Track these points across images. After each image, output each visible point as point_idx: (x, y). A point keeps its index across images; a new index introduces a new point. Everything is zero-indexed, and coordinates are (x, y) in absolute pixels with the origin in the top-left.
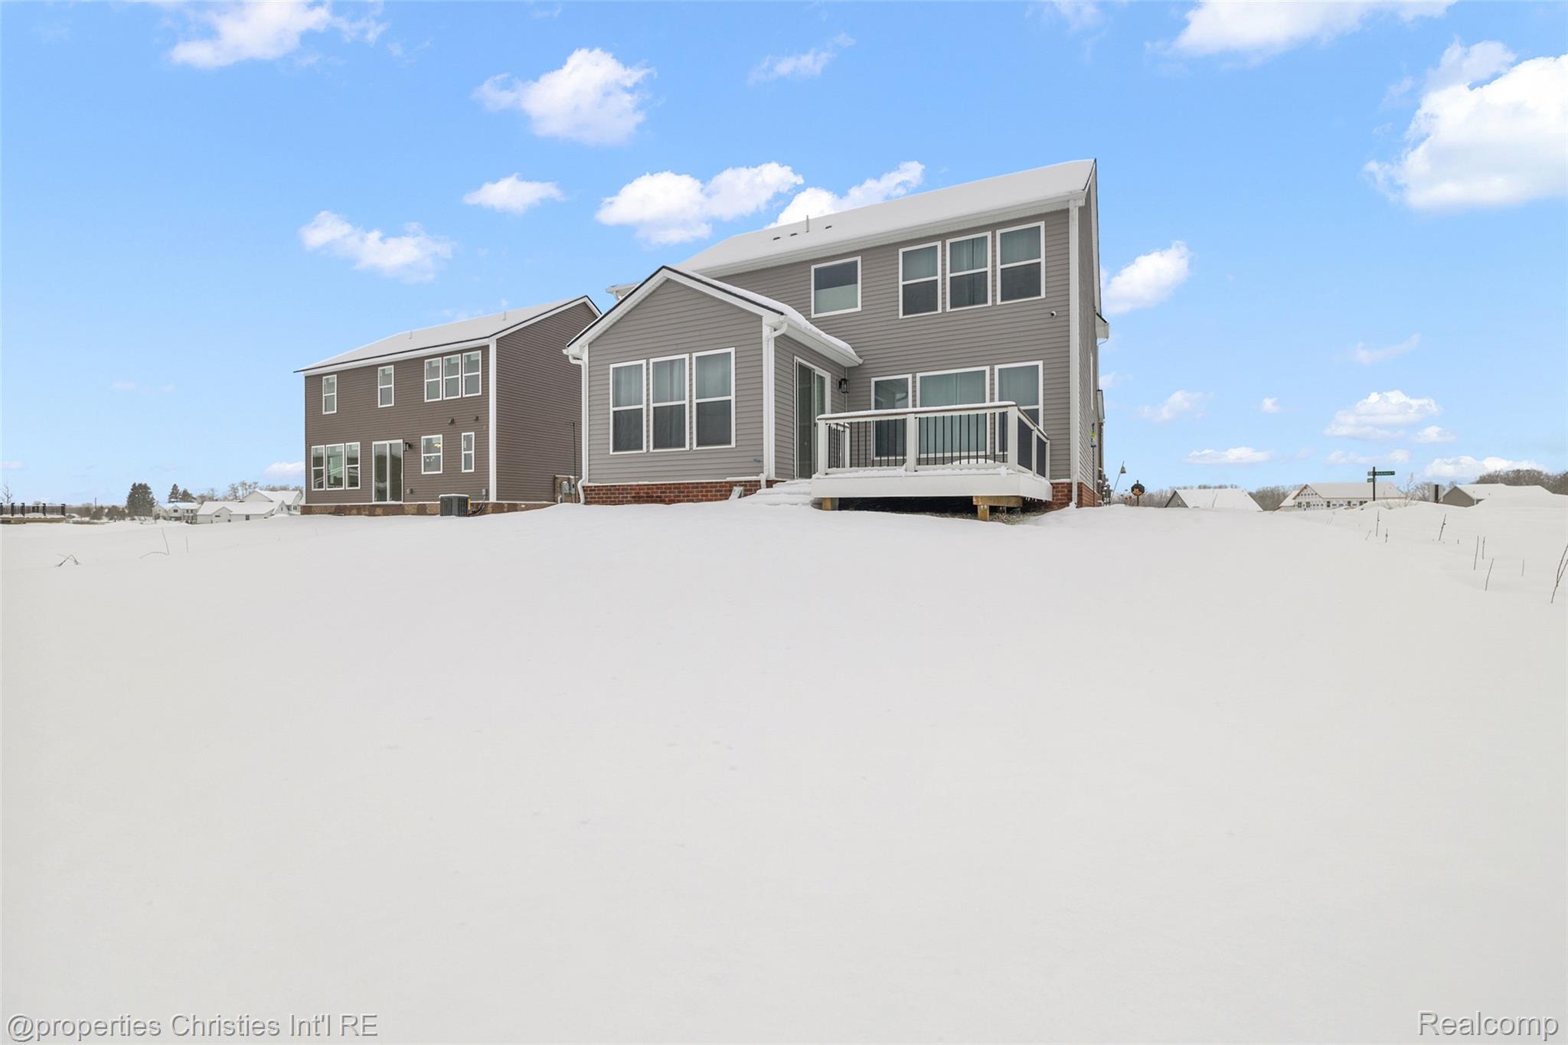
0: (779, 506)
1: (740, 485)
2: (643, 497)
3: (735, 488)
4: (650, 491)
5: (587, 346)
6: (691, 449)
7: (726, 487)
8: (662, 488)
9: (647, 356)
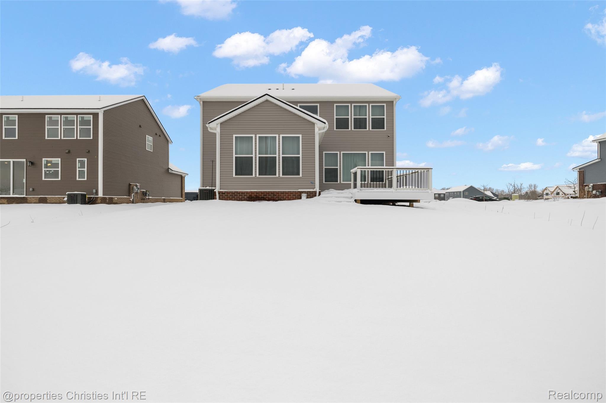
0: (341, 203)
1: (305, 193)
2: (253, 197)
3: (302, 194)
4: (258, 195)
5: (220, 124)
6: (279, 176)
7: (298, 193)
8: (264, 193)
9: (255, 133)
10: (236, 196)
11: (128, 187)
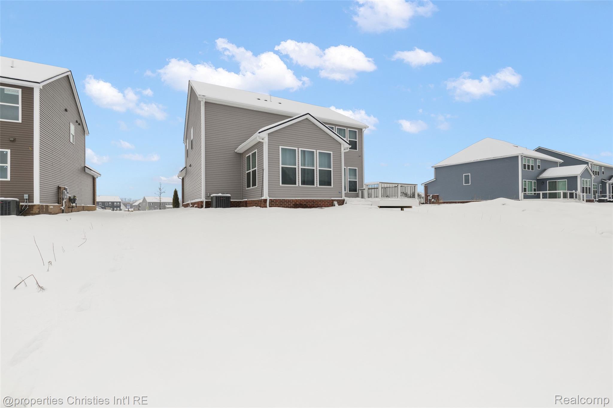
1: (336, 201)
2: (298, 204)
3: (334, 202)
4: (301, 202)
5: (267, 135)
6: (317, 186)
7: (331, 201)
9: (298, 147)
10: (283, 204)
11: (56, 190)
